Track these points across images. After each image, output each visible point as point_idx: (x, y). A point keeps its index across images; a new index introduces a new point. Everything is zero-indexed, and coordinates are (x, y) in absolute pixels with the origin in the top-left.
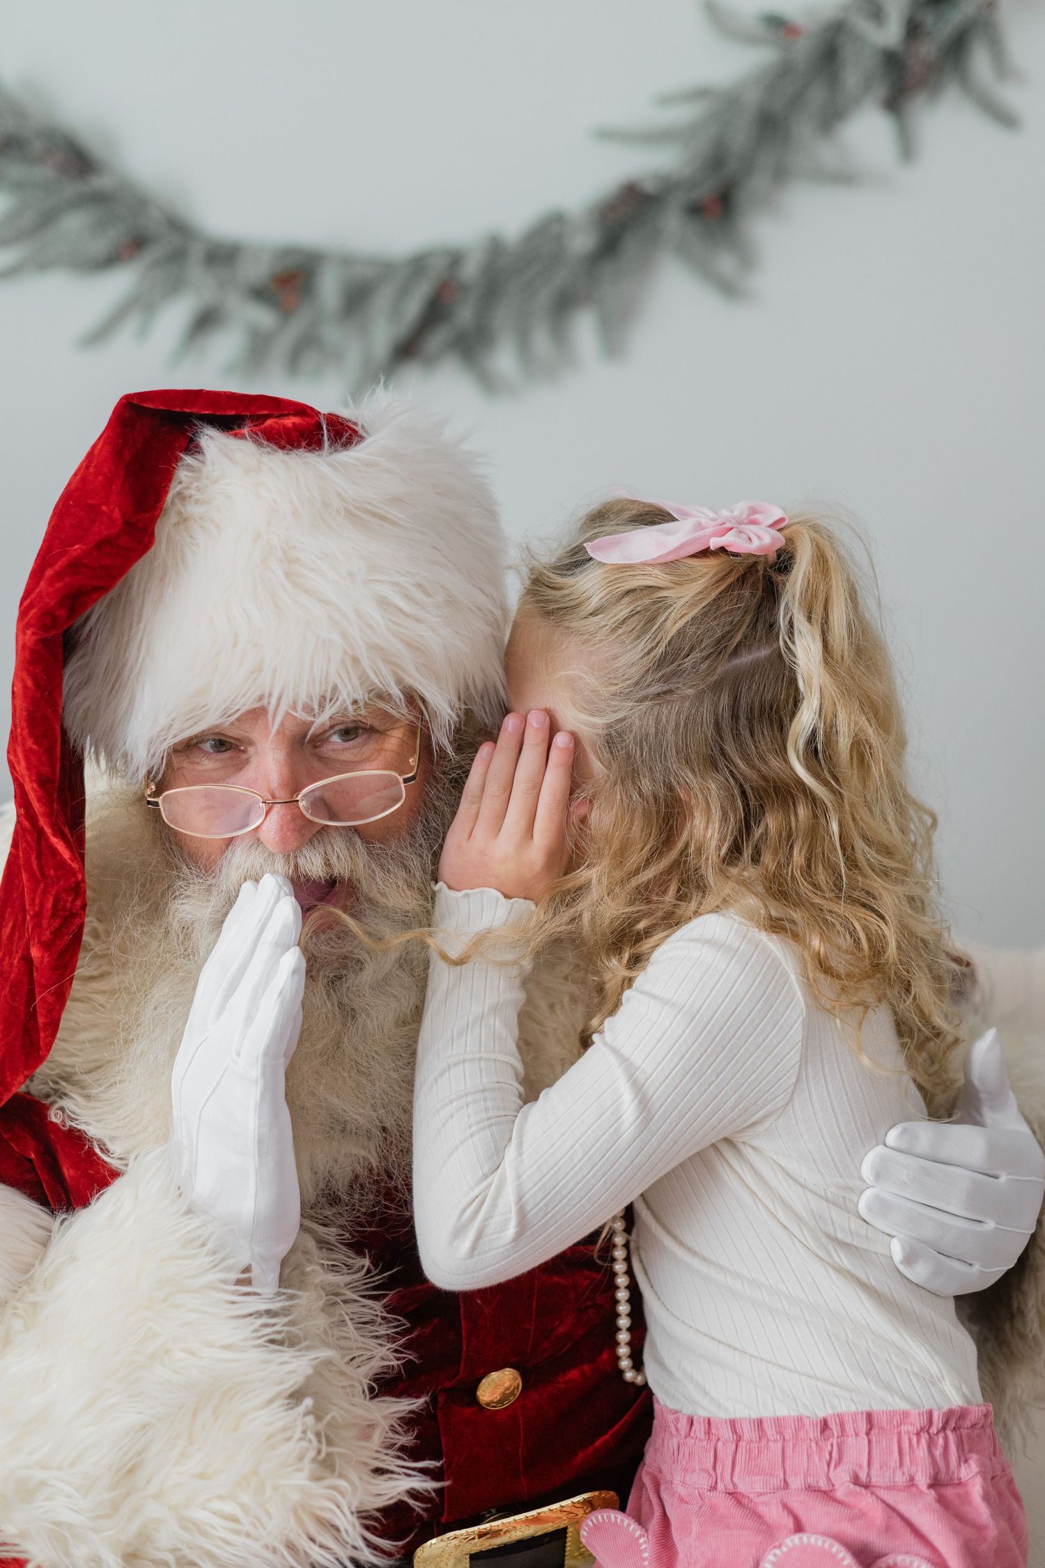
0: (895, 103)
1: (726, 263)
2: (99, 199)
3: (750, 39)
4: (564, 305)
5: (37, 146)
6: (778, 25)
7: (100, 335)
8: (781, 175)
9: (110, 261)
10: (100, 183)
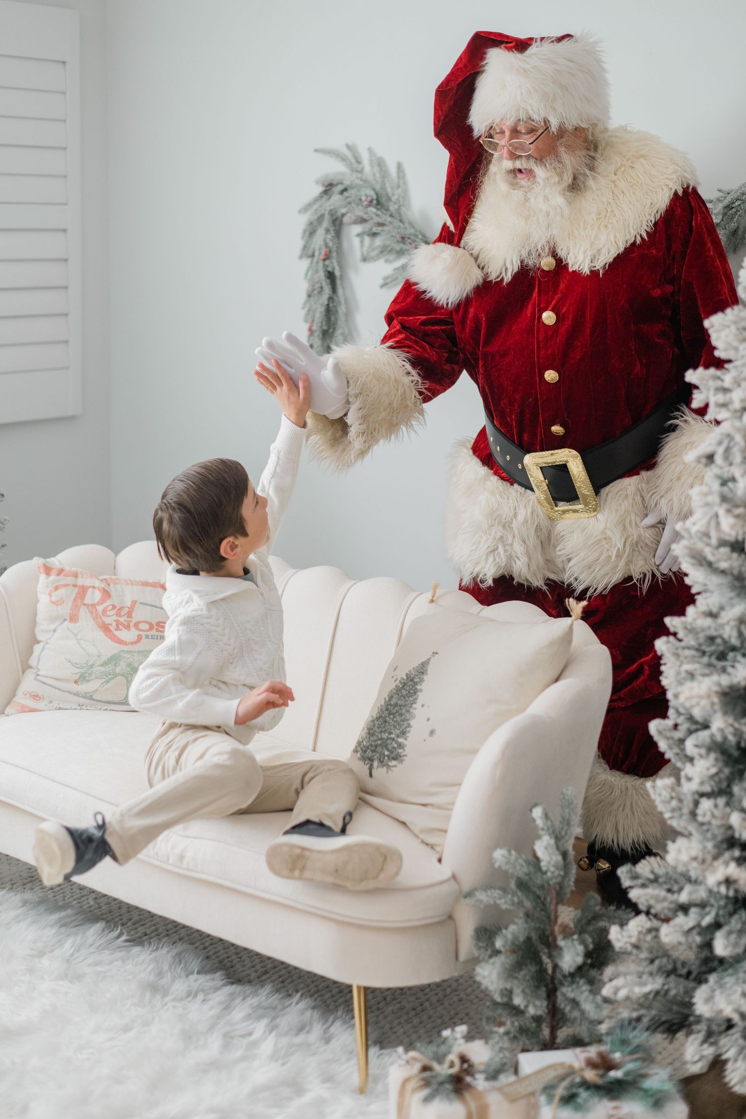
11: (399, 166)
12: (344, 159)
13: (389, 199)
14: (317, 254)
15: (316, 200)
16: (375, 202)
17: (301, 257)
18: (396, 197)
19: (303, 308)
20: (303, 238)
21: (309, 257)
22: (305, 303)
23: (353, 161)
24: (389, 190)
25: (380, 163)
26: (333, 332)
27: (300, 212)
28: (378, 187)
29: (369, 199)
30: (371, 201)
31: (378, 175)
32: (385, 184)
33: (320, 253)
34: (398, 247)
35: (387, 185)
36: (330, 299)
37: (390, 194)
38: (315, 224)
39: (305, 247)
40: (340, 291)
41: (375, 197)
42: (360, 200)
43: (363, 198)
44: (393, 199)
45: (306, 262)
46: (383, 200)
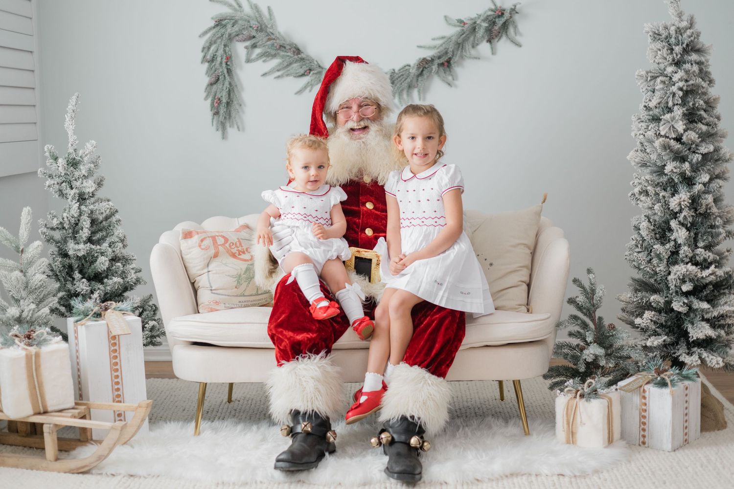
0: (489, 41)
1: (450, 78)
2: (302, 59)
3: (455, 26)
4: (410, 87)
5: (288, 47)
6: (461, 21)
7: (300, 92)
8: (462, 57)
9: (303, 75)
10: (303, 55)
11: (269, 8)
12: (230, 6)
13: (266, 27)
14: (219, 59)
15: (210, 29)
16: (259, 28)
17: (202, 63)
18: (270, 25)
19: (205, 92)
20: (202, 51)
21: (209, 62)
22: (206, 89)
23: (237, 6)
24: (265, 21)
25: (256, 8)
26: (232, 103)
27: (200, 36)
28: (259, 20)
29: (257, 26)
30: (258, 28)
31: (257, 13)
32: (262, 18)
33: (222, 59)
34: (273, 52)
35: (264, 19)
36: (230, 84)
37: (266, 24)
38: (213, 43)
39: (204, 57)
40: (236, 79)
41: (259, 25)
42: (251, 27)
43: (254, 26)
44: (269, 26)
45: (206, 65)
46: (263, 27)
